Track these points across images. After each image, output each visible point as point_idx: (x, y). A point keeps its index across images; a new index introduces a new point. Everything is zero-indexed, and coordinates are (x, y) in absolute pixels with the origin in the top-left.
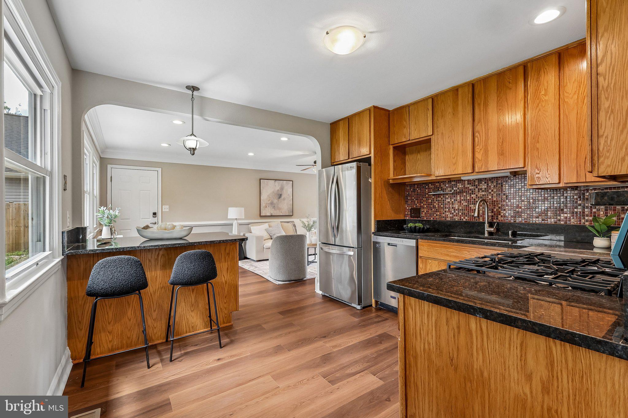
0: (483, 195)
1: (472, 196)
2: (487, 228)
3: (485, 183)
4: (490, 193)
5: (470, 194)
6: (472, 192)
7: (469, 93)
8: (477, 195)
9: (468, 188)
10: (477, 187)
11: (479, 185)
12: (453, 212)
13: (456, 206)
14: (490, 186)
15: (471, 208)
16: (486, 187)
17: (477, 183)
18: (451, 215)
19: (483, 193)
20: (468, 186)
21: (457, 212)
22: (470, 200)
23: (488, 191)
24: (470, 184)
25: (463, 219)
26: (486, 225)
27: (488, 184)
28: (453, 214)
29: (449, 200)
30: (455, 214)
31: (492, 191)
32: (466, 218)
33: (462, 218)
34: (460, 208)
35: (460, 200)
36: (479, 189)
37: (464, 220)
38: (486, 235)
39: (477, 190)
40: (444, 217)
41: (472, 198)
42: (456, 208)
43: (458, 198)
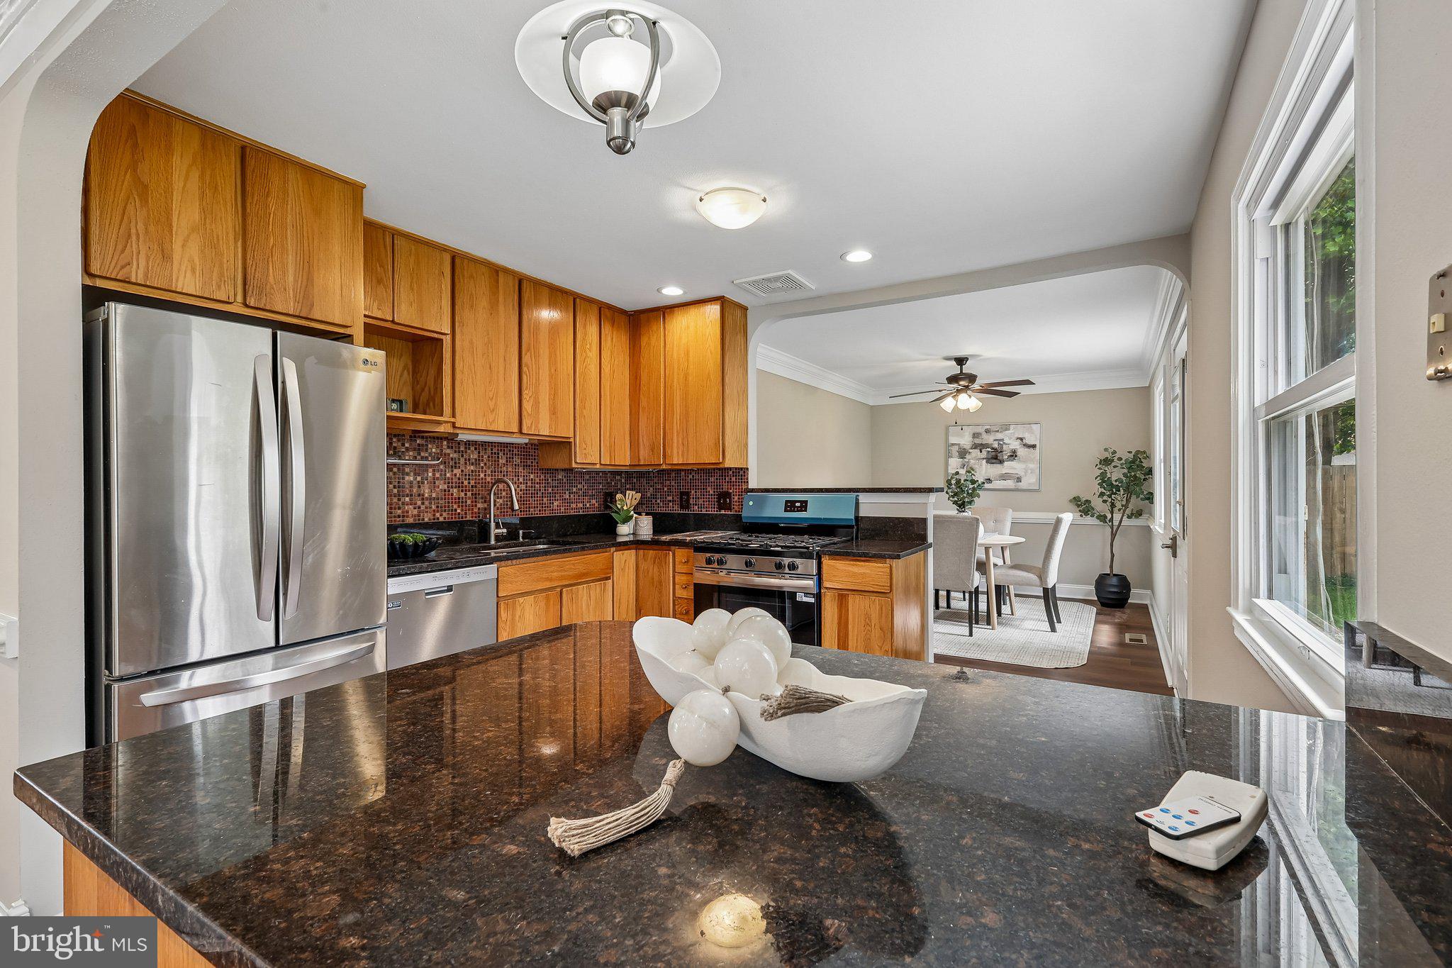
0: (472, 471)
1: (456, 471)
2: (494, 531)
3: (476, 449)
4: (482, 468)
5: (452, 467)
6: (455, 463)
8: (462, 471)
9: (449, 455)
10: (462, 456)
11: (466, 452)
12: (419, 503)
13: (427, 491)
14: (482, 456)
15: (452, 495)
16: (476, 456)
17: (462, 449)
18: (415, 512)
19: (472, 468)
20: (448, 451)
21: (427, 503)
22: (452, 479)
23: (479, 464)
24: (452, 448)
25: (438, 519)
26: (493, 525)
27: (479, 453)
28: (419, 508)
29: (412, 478)
30: (423, 507)
31: (485, 464)
32: (445, 514)
33: (438, 515)
34: (434, 495)
35: (434, 479)
36: (466, 460)
37: (441, 519)
38: (493, 542)
39: (462, 461)
40: (399, 516)
41: (456, 475)
42: (426, 495)
43: (430, 474)
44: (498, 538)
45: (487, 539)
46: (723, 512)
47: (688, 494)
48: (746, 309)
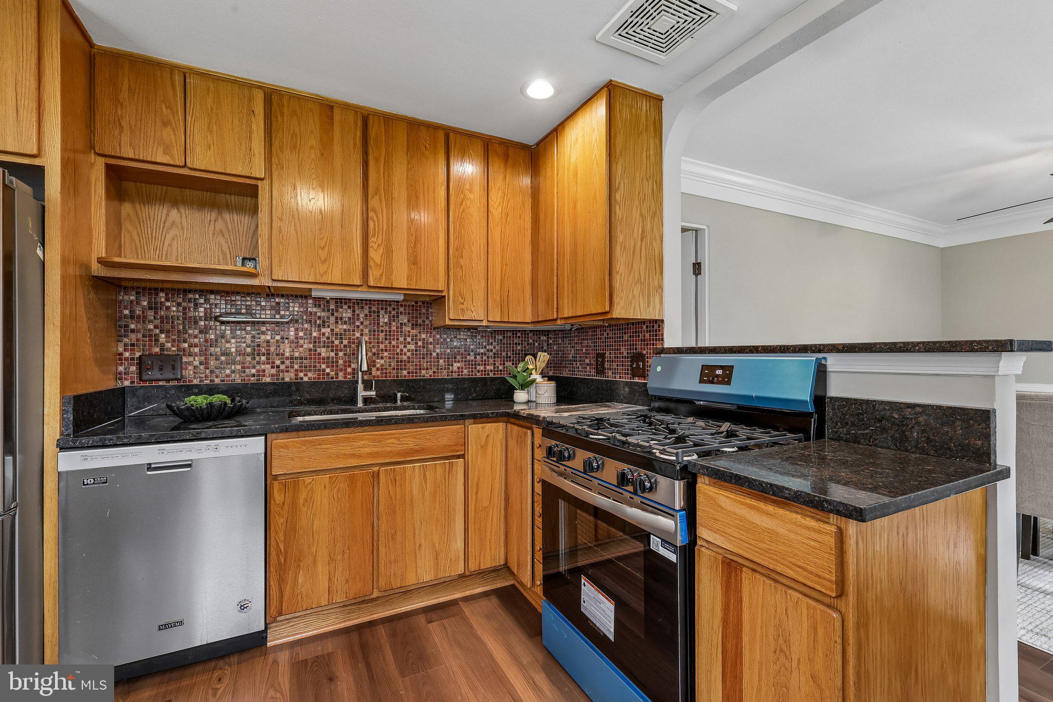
0: (345, 330)
1: (323, 330)
2: (362, 393)
3: (349, 307)
4: (358, 327)
5: (319, 326)
6: (324, 322)
7: (356, 128)
8: (332, 330)
9: (316, 313)
10: (333, 314)
11: (337, 311)
12: (278, 362)
13: (288, 350)
14: (358, 315)
15: (320, 354)
16: (350, 315)
17: (332, 307)
18: (274, 371)
19: (345, 327)
20: (314, 310)
21: (288, 362)
22: (319, 338)
23: (354, 323)
24: (320, 306)
25: (302, 378)
26: (360, 386)
27: (354, 311)
28: (278, 367)
29: (268, 337)
30: (282, 367)
31: (362, 323)
32: (310, 374)
33: (301, 375)
34: (297, 354)
35: (297, 338)
36: (337, 318)
37: (306, 379)
38: (360, 404)
39: (332, 319)
40: (254, 375)
41: (324, 334)
42: (287, 355)
43: (292, 333)
44: (366, 400)
45: (353, 401)
46: (636, 380)
47: (602, 356)
48: (659, 99)
